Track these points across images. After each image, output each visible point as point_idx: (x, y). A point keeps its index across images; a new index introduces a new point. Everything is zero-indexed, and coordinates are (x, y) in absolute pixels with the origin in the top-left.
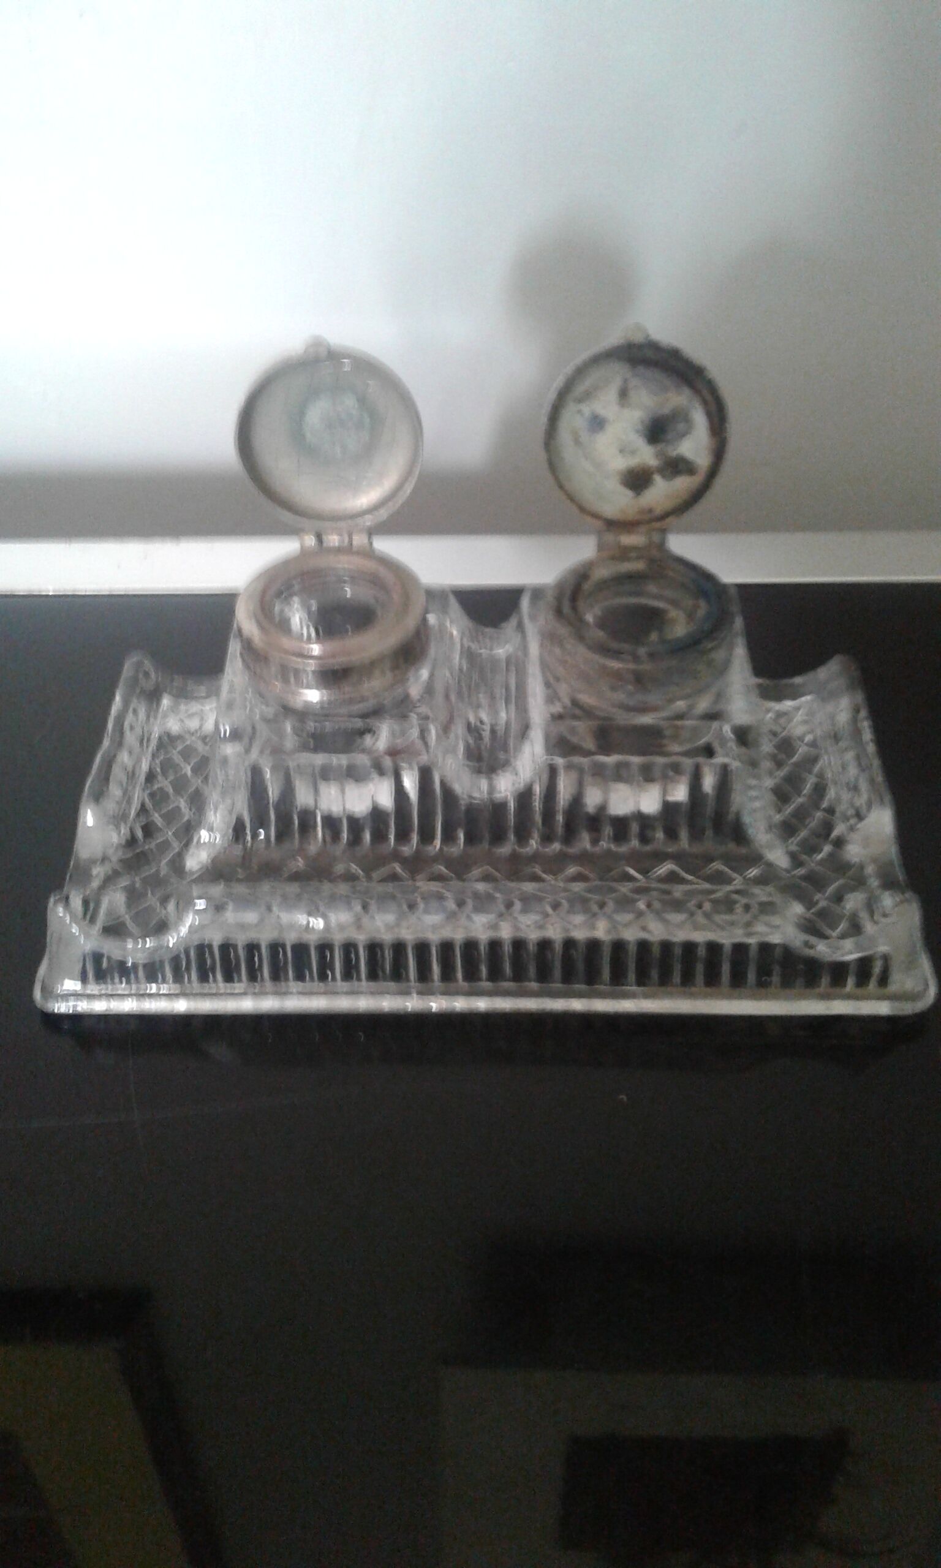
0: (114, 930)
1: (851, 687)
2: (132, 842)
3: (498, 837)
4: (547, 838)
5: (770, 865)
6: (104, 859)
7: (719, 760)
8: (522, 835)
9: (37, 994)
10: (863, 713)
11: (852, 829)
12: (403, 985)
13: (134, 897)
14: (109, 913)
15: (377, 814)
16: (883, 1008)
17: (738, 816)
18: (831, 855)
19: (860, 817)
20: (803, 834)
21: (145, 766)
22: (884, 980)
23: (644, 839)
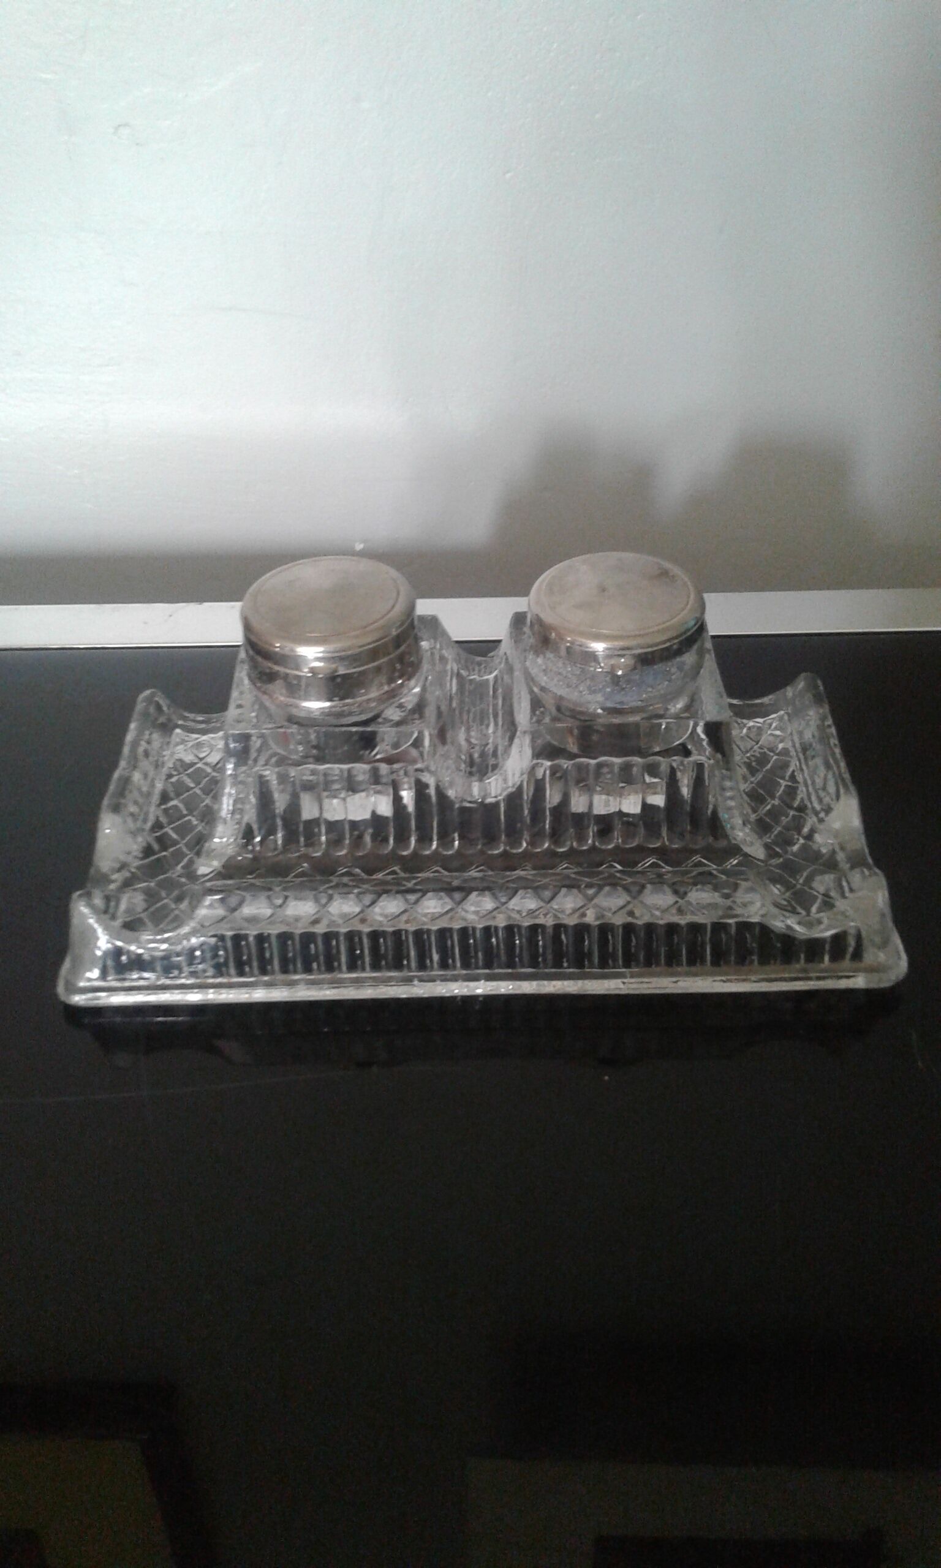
0: (132, 926)
1: (818, 700)
2: (148, 851)
3: (491, 838)
4: (537, 837)
5: (746, 855)
6: (123, 866)
7: (695, 757)
8: (513, 835)
9: (60, 989)
10: (830, 722)
11: (821, 821)
12: (405, 973)
13: (151, 897)
14: (128, 911)
15: (377, 821)
16: (859, 982)
17: (715, 813)
18: (804, 846)
19: (828, 810)
20: (778, 829)
21: (159, 786)
22: (857, 955)
23: (628, 835)
